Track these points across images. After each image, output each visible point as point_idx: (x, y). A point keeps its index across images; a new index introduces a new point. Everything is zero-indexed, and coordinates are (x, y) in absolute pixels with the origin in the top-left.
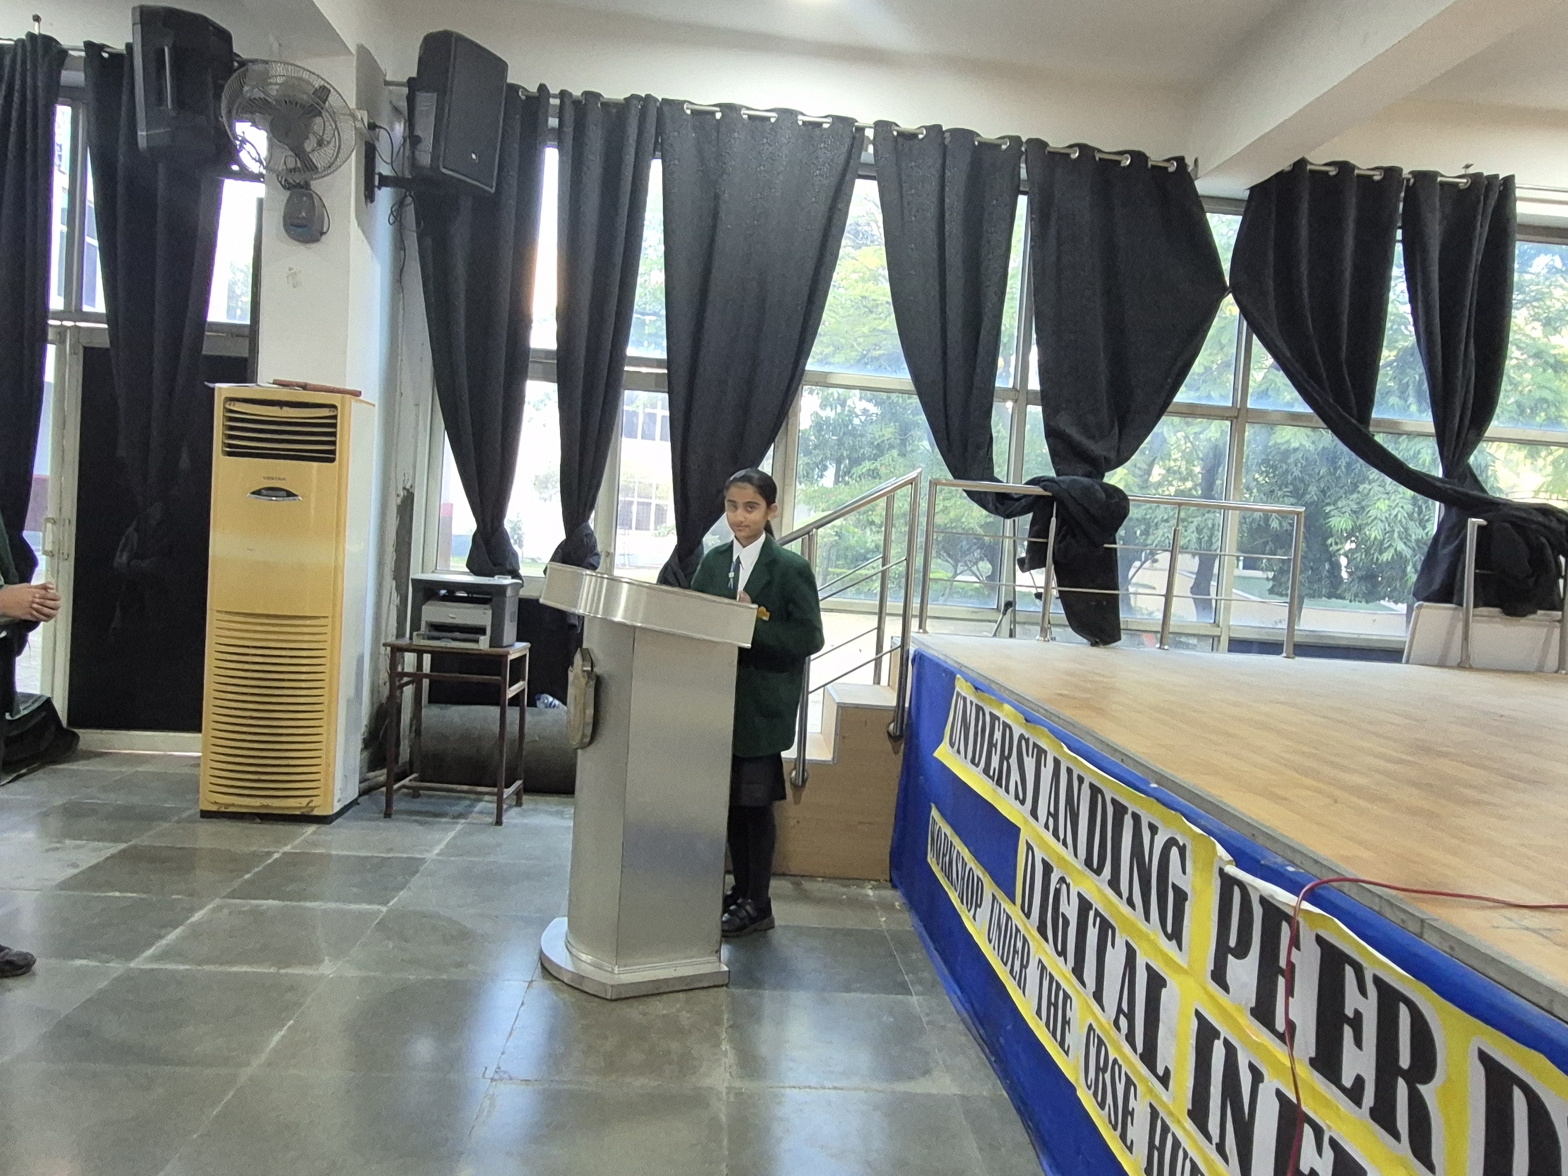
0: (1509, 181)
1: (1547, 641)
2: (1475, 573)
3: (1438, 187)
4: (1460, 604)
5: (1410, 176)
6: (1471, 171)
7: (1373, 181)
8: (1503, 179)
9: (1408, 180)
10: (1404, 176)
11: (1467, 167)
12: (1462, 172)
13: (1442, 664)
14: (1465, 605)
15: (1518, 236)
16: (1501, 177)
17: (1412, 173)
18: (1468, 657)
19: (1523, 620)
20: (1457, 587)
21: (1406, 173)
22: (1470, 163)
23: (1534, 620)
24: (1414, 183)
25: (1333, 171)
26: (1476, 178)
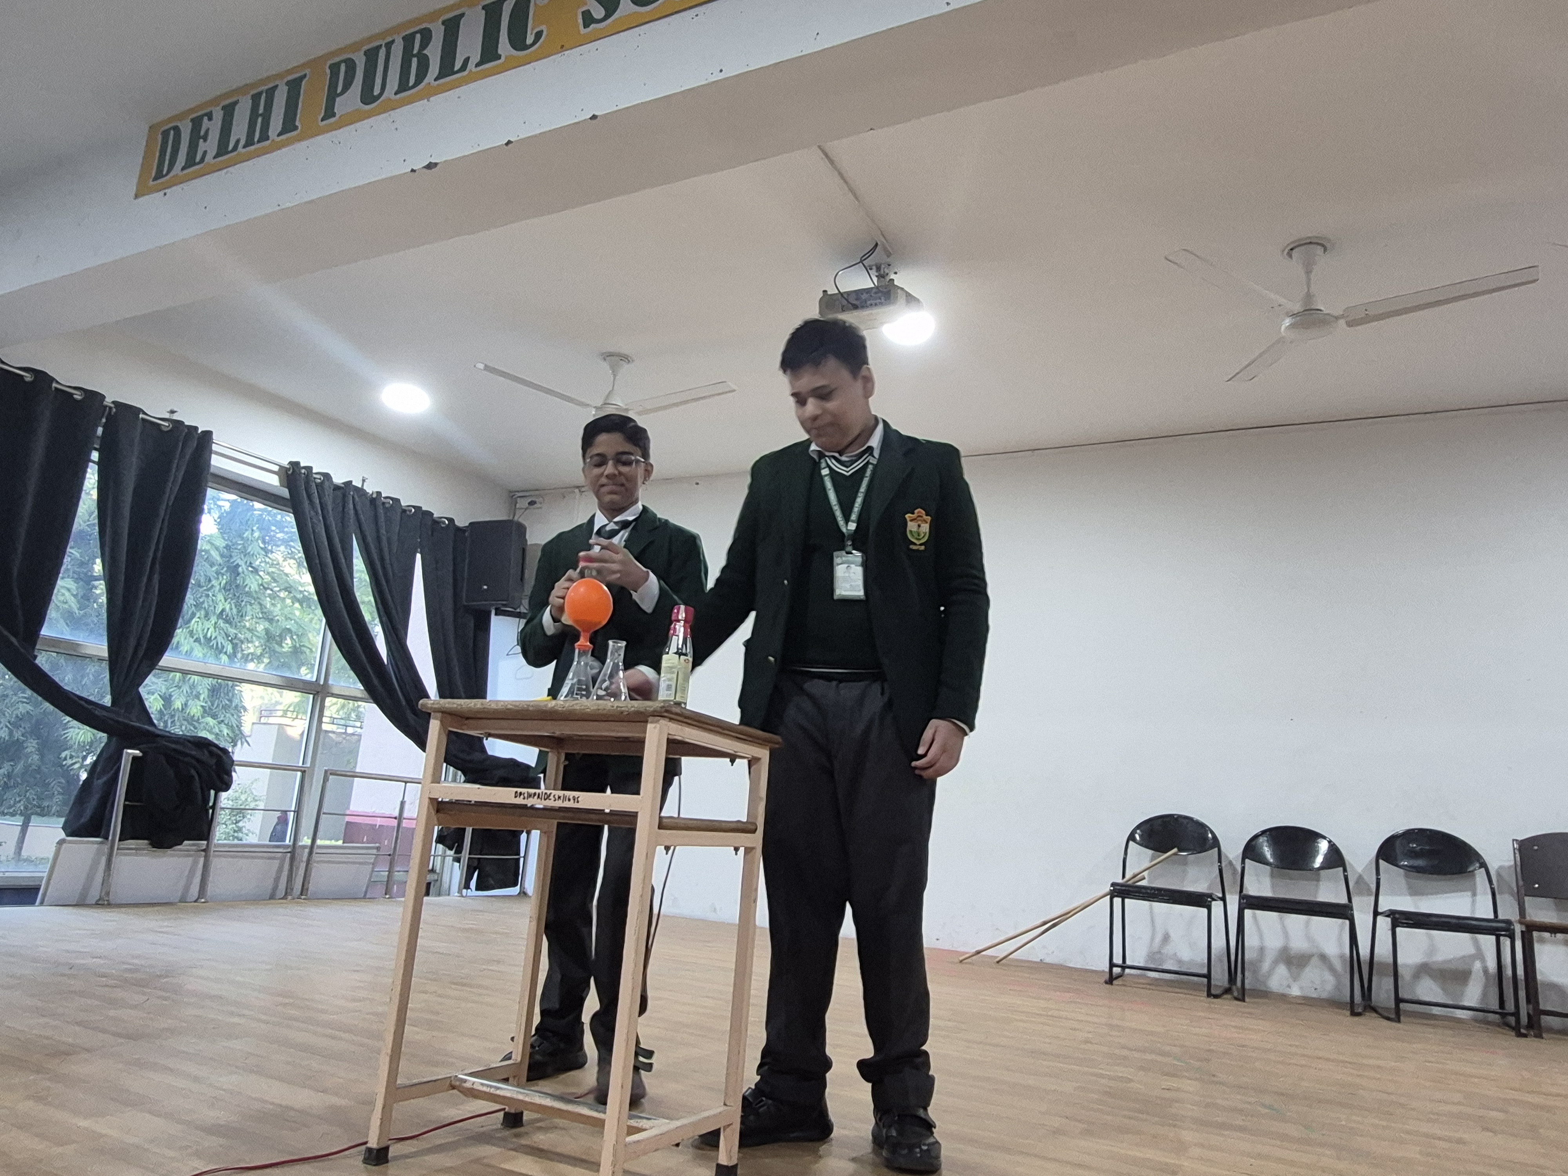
0: (208, 435)
1: (192, 872)
2: (125, 806)
3: (140, 423)
4: (107, 838)
5: (112, 405)
6: (175, 417)
7: (74, 399)
8: (202, 432)
9: (110, 408)
10: (105, 403)
11: (172, 412)
12: (167, 416)
13: (81, 904)
14: (110, 838)
15: (210, 484)
16: (200, 431)
17: (113, 402)
18: (108, 894)
19: (169, 851)
20: (105, 822)
21: (108, 400)
22: (175, 410)
23: (181, 850)
24: (115, 413)
25: (28, 377)
26: (178, 424)
